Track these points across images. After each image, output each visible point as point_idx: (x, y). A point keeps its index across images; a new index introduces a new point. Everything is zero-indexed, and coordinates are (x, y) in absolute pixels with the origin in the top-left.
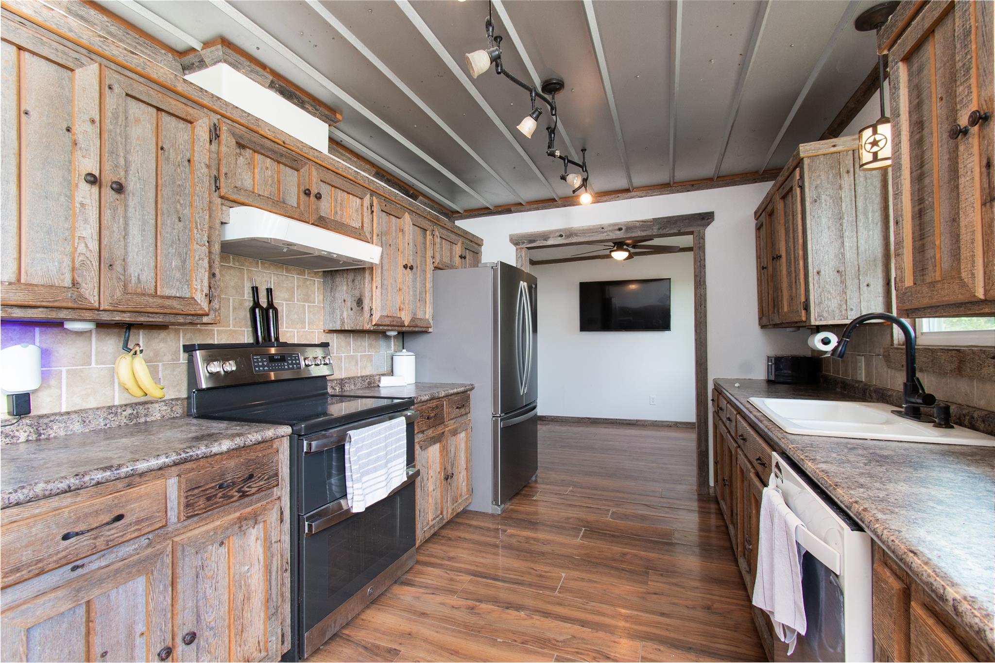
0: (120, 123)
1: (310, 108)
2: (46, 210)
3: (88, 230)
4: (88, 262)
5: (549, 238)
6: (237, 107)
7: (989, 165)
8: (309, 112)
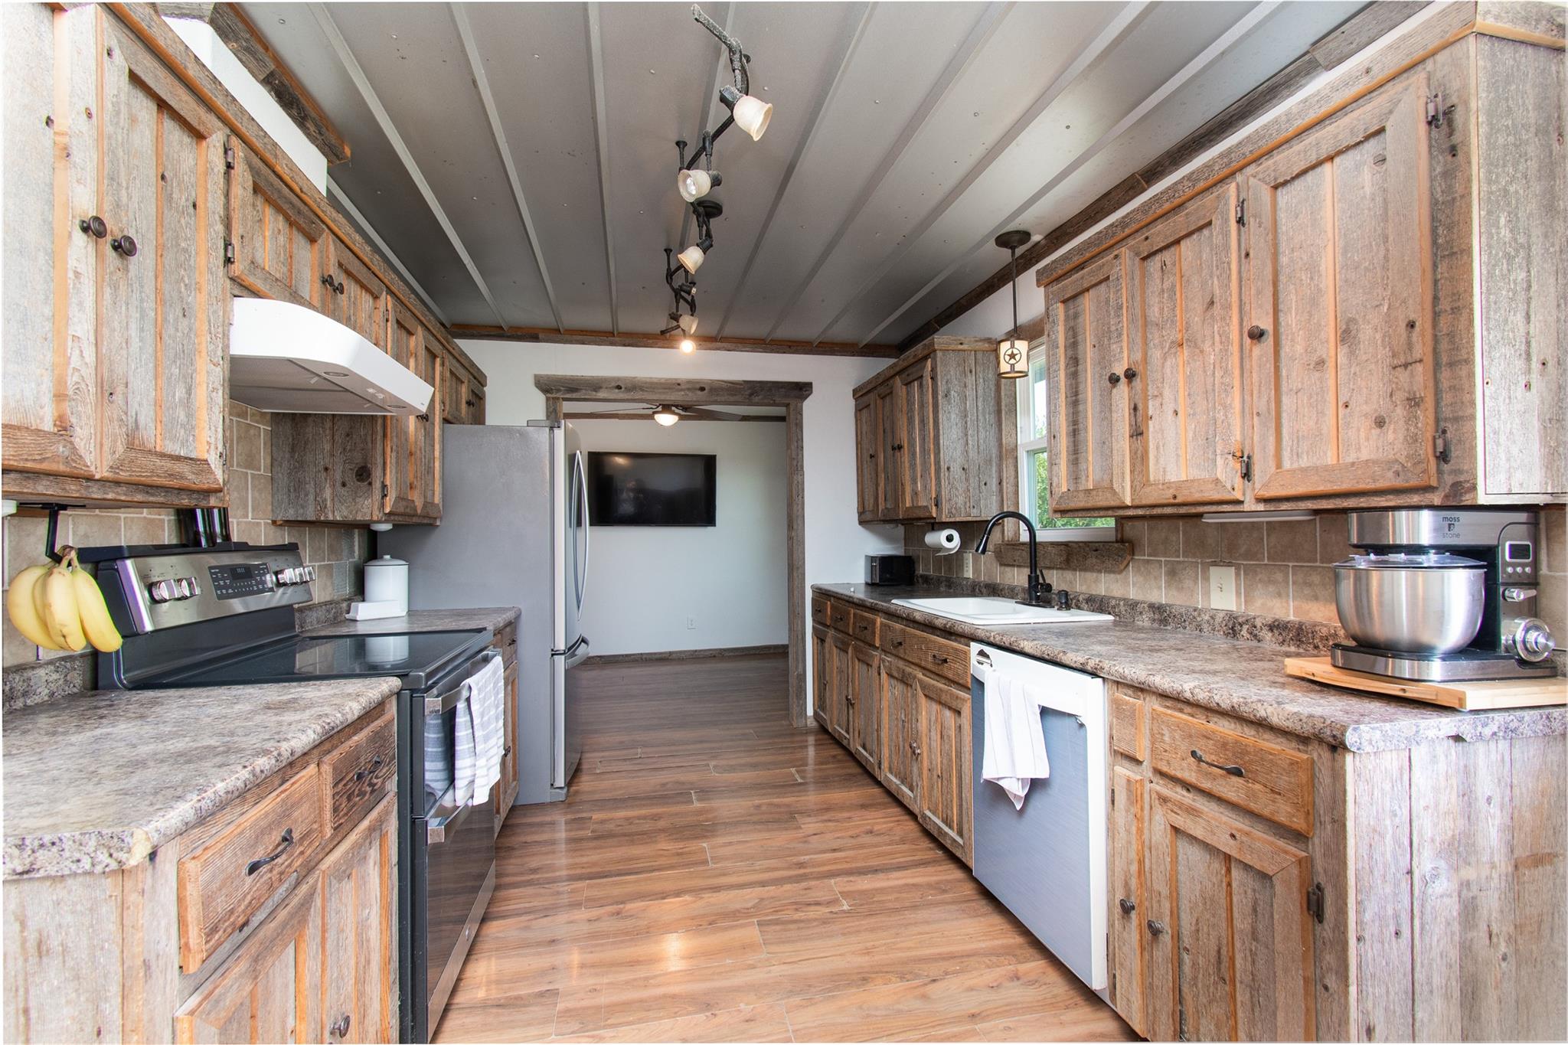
0: (121, 124)
1: (312, 129)
2: (20, 279)
3: (82, 325)
4: (84, 386)
5: (601, 388)
6: (253, 119)
7: (1135, 409)
8: (308, 135)
